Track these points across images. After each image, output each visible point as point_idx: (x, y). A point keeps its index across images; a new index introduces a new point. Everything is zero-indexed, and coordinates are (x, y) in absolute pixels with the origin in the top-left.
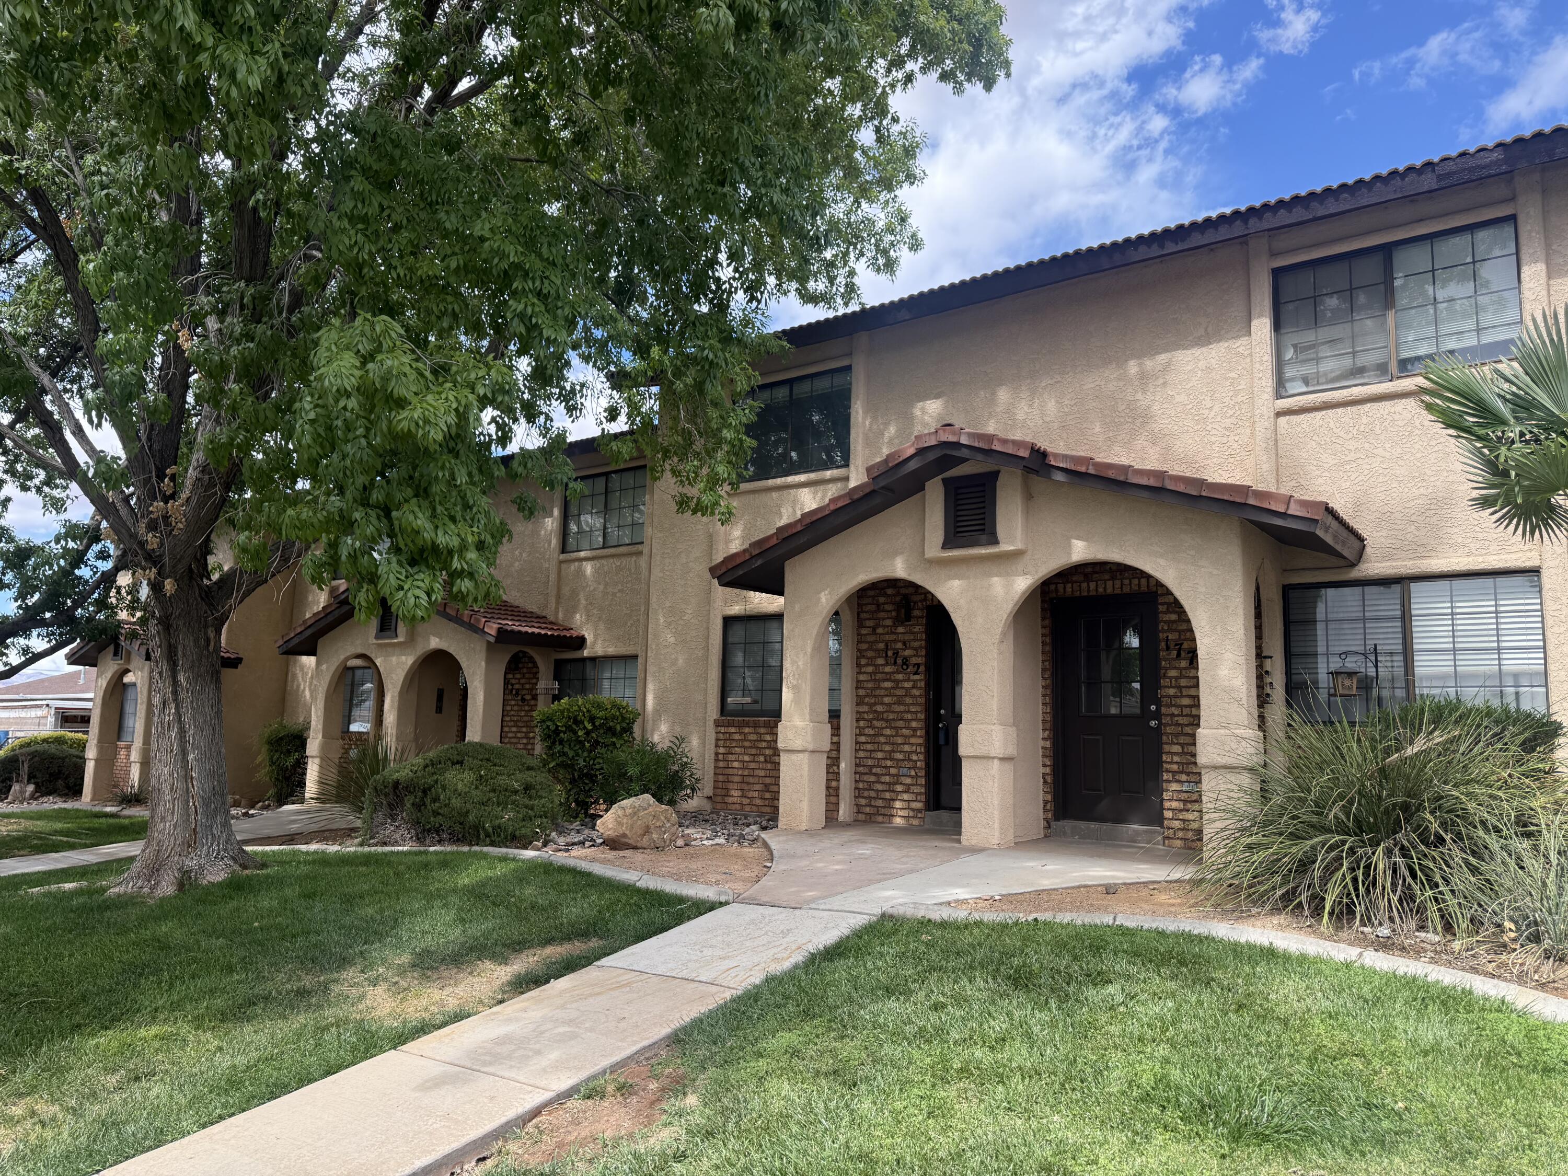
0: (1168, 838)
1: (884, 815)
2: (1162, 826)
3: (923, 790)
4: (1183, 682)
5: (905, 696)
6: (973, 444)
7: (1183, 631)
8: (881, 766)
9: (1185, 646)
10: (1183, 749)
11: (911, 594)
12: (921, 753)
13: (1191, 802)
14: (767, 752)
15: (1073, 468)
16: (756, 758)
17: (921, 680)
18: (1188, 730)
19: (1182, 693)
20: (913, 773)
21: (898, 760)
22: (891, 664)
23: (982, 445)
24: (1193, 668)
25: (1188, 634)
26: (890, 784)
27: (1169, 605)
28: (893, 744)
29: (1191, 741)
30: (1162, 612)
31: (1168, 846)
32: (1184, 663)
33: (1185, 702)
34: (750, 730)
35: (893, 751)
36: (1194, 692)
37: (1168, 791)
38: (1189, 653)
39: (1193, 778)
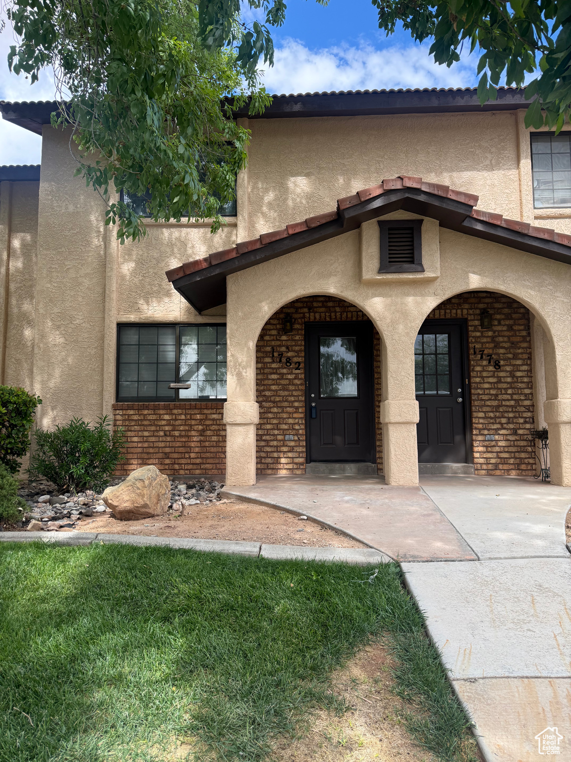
0: (477, 469)
1: (273, 469)
2: (473, 463)
3: (304, 450)
4: (485, 374)
5: (289, 384)
6: (433, 192)
7: (484, 343)
8: (270, 435)
9: (486, 352)
10: (485, 414)
11: (293, 313)
12: (302, 424)
13: (491, 447)
14: (167, 428)
15: (491, 221)
16: (156, 434)
17: (301, 374)
18: (488, 403)
19: (484, 380)
20: (296, 438)
21: (284, 430)
22: (277, 362)
23: (440, 193)
24: (491, 365)
25: (487, 345)
26: (277, 446)
27: (475, 326)
28: (280, 418)
29: (490, 410)
30: (471, 331)
31: (478, 475)
32: (485, 363)
33: (486, 386)
34: (150, 412)
35: (280, 423)
36: (491, 380)
37: (476, 441)
38: (488, 356)
39: (492, 432)
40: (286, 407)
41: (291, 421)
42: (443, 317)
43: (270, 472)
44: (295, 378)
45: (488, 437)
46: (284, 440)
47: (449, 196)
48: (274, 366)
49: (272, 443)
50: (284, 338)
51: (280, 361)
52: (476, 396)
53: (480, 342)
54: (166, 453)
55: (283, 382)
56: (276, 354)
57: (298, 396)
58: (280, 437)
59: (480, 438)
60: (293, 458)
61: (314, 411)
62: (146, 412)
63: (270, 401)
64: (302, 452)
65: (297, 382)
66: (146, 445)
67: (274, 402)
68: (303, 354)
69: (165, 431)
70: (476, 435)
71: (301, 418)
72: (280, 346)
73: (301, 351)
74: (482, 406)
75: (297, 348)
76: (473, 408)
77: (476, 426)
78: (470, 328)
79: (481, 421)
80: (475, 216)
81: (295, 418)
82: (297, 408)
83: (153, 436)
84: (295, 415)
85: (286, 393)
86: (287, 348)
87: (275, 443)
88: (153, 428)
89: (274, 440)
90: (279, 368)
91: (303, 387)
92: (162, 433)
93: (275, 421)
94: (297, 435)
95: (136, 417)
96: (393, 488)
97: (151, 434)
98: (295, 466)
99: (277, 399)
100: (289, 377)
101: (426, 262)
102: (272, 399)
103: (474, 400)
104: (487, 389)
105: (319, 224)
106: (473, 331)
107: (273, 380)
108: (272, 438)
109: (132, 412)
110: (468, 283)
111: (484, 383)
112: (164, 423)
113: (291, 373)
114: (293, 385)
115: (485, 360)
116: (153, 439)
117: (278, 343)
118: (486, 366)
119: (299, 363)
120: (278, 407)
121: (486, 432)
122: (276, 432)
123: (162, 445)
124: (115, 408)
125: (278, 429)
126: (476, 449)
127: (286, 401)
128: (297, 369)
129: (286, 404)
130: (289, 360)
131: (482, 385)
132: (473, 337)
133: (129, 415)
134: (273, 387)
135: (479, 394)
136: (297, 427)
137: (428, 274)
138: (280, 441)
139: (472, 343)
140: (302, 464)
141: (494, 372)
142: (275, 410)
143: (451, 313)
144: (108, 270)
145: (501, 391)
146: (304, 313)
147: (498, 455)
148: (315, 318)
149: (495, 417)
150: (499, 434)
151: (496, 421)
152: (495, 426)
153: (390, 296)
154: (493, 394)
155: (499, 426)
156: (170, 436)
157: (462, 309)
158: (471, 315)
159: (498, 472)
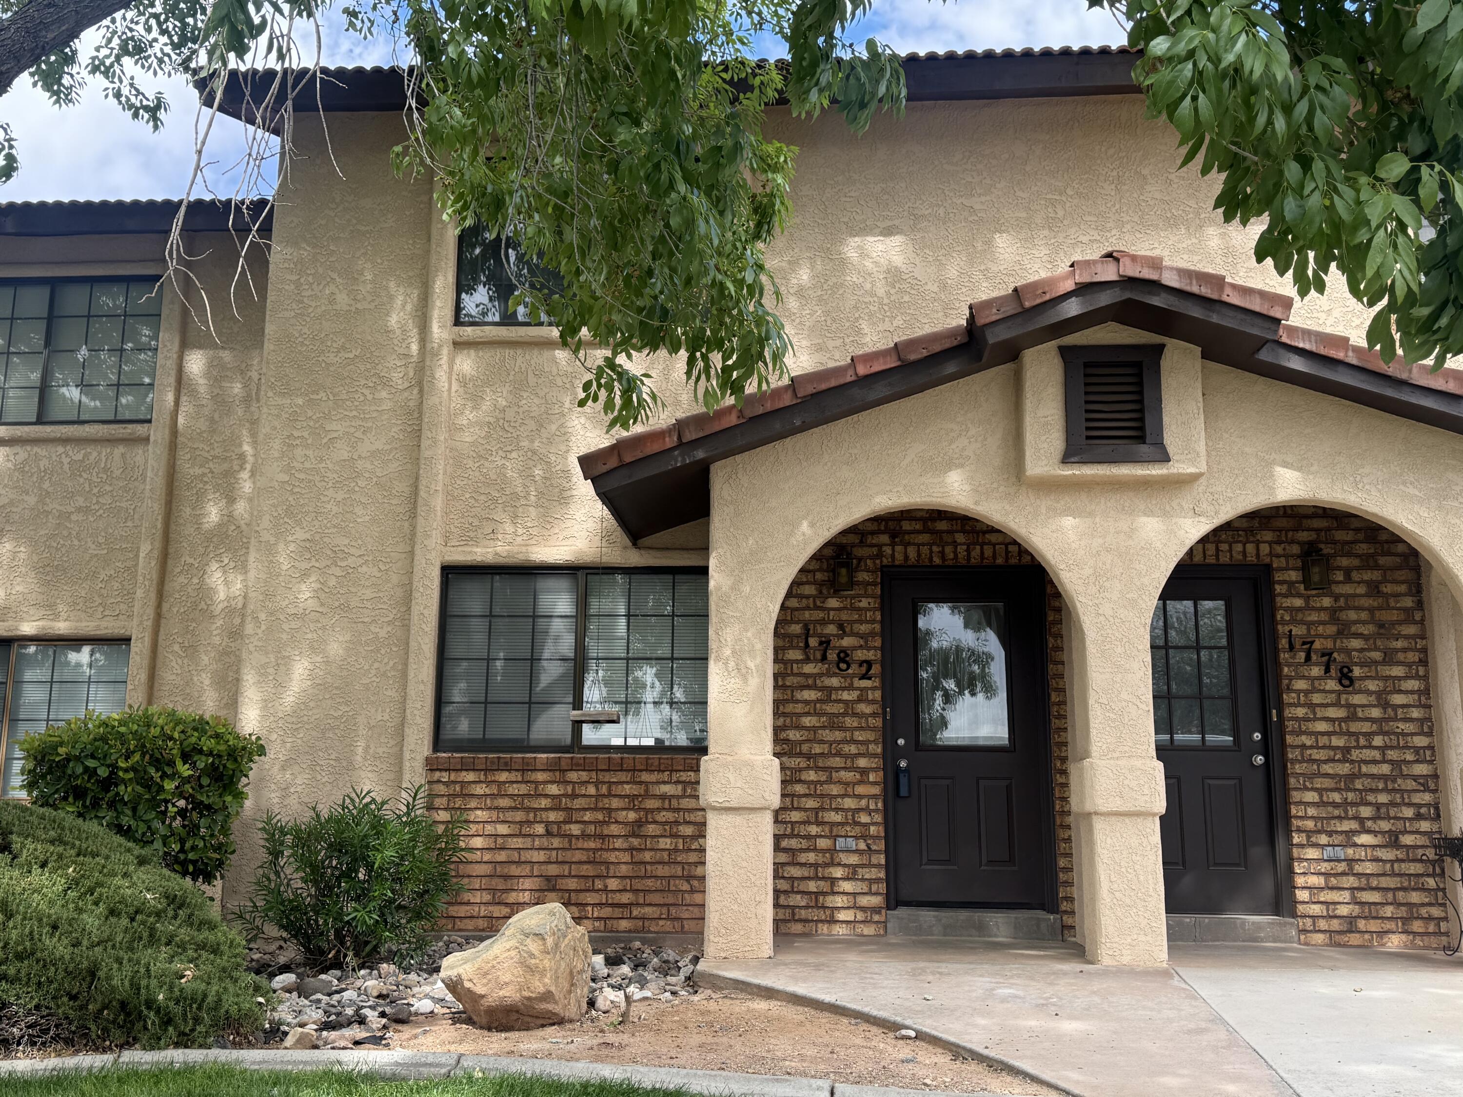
0: (1305, 931)
2: (1294, 915)
3: (882, 875)
4: (1317, 698)
5: (845, 714)
6: (1188, 288)
7: (1313, 623)
8: (798, 836)
9: (1317, 645)
10: (1321, 796)
11: (853, 546)
12: (876, 811)
13: (1336, 875)
14: (552, 816)
15: (1323, 351)
16: (526, 830)
17: (873, 689)
18: (1327, 768)
19: (1315, 714)
20: (862, 846)
21: (833, 824)
22: (816, 661)
23: (1205, 291)
24: (1331, 678)
25: (1321, 628)
26: (816, 865)
27: (1291, 584)
28: (822, 796)
29: (1333, 785)
30: (1280, 594)
31: (1306, 944)
32: (1316, 671)
33: (1322, 726)
34: (513, 776)
35: (822, 809)
36: (1332, 712)
37: (1301, 860)
38: (1323, 655)
39: (1338, 839)
40: (838, 769)
41: (849, 803)
42: (1211, 560)
43: (798, 928)
44: (860, 700)
45: (1329, 852)
46: (833, 851)
47: (1225, 298)
48: (809, 669)
49: (803, 858)
50: (833, 603)
51: (824, 658)
52: (1297, 752)
53: (1302, 622)
54: (548, 878)
55: (831, 708)
56: (813, 642)
57: (866, 743)
58: (822, 843)
59: (1312, 853)
60: (855, 894)
61: (903, 780)
62: (503, 776)
63: (800, 754)
64: (877, 880)
65: (864, 708)
66: (502, 856)
67: (809, 756)
68: (878, 643)
69: (548, 824)
70: (1301, 846)
71: (874, 797)
72: (824, 622)
73: (872, 634)
74: (1312, 777)
75: (864, 628)
76: (1292, 781)
77: (1300, 823)
78: (1278, 588)
79: (1311, 811)
80: (1285, 339)
81: (860, 797)
82: (864, 772)
83: (520, 835)
84: (860, 790)
85: (838, 735)
86: (841, 627)
87: (811, 857)
88: (519, 816)
89: (808, 850)
90: (821, 675)
91: (878, 722)
92: (540, 829)
93: (811, 803)
94: (864, 837)
95: (480, 790)
96: (1107, 973)
97: (515, 829)
98: (860, 916)
99: (817, 749)
100: (845, 696)
101: (1171, 439)
102: (805, 748)
103: (1294, 761)
104: (1323, 734)
105: (925, 353)
106: (1286, 596)
107: (806, 702)
108: (804, 844)
109: (470, 776)
110: (1272, 489)
111: (1315, 719)
112: (544, 803)
113: (850, 688)
114: (855, 715)
115: (1316, 664)
116: (517, 842)
117: (821, 615)
118: (1319, 678)
119: (869, 664)
120: (817, 769)
121: (1323, 839)
122: (814, 830)
123: (540, 856)
124: (432, 766)
125: (818, 823)
126: (1300, 881)
127: (839, 754)
128: (864, 677)
129: (837, 762)
130: (844, 657)
131: (1310, 725)
132: (1286, 609)
133: (463, 784)
134: (807, 721)
135: (1304, 747)
136: (864, 818)
137: (1179, 466)
138: (823, 851)
139: (1284, 623)
140: (876, 910)
141: (1339, 693)
142: (812, 776)
143: (1230, 550)
144: (425, 443)
145: (1357, 741)
146: (880, 546)
147: (1353, 897)
148: (906, 558)
149: (1345, 803)
150: (1355, 845)
151: (1346, 812)
152: (1346, 826)
153: (1091, 514)
154: (1338, 748)
155: (1354, 825)
156: (559, 835)
157: (1258, 543)
158: (1278, 556)
159: (1354, 939)
